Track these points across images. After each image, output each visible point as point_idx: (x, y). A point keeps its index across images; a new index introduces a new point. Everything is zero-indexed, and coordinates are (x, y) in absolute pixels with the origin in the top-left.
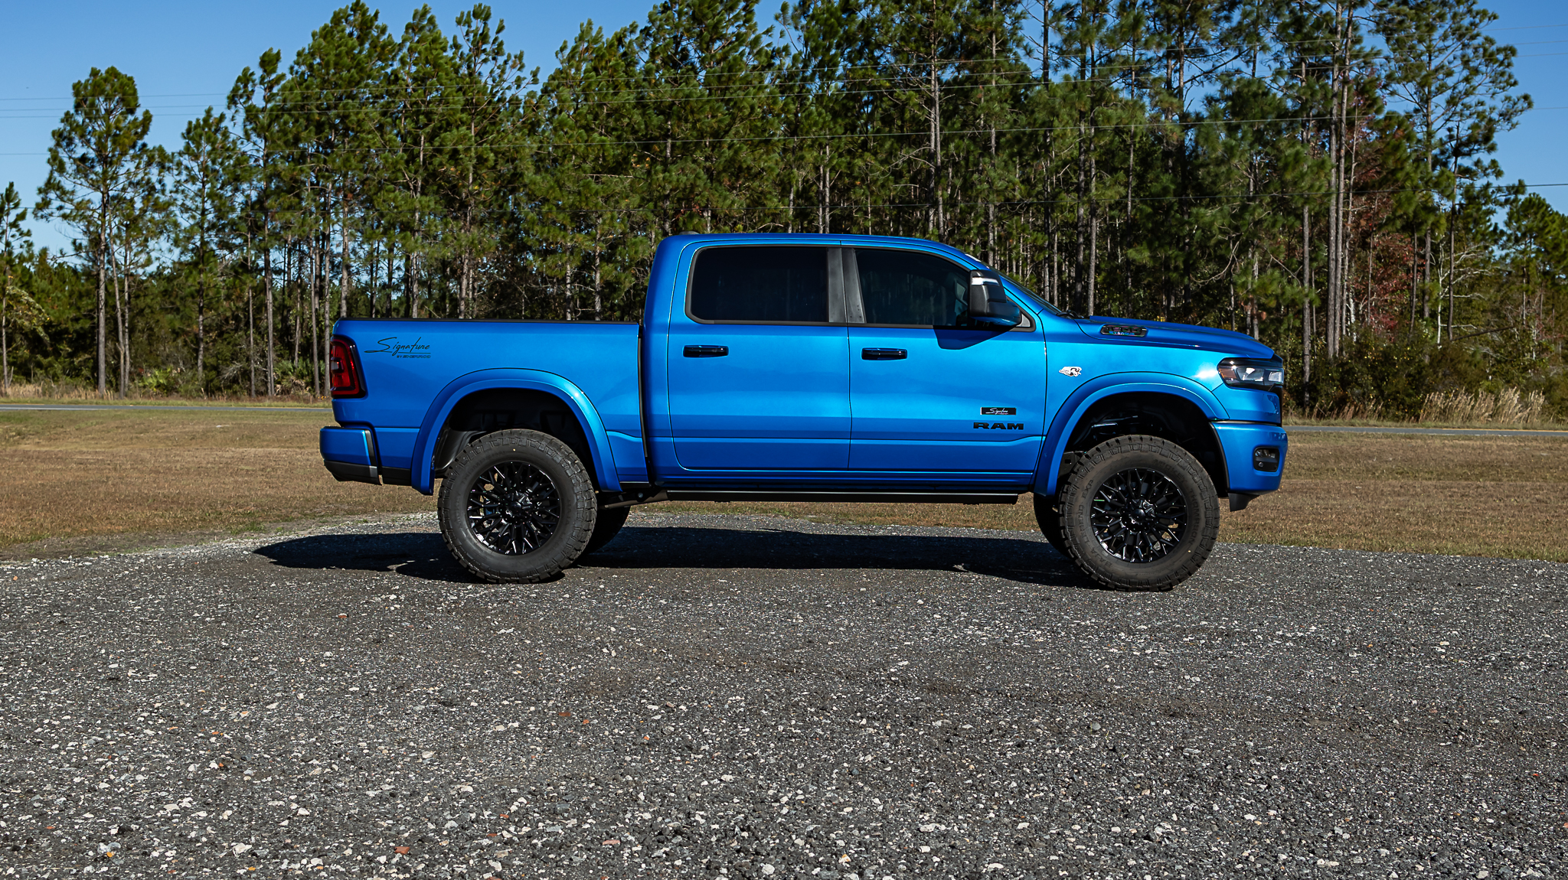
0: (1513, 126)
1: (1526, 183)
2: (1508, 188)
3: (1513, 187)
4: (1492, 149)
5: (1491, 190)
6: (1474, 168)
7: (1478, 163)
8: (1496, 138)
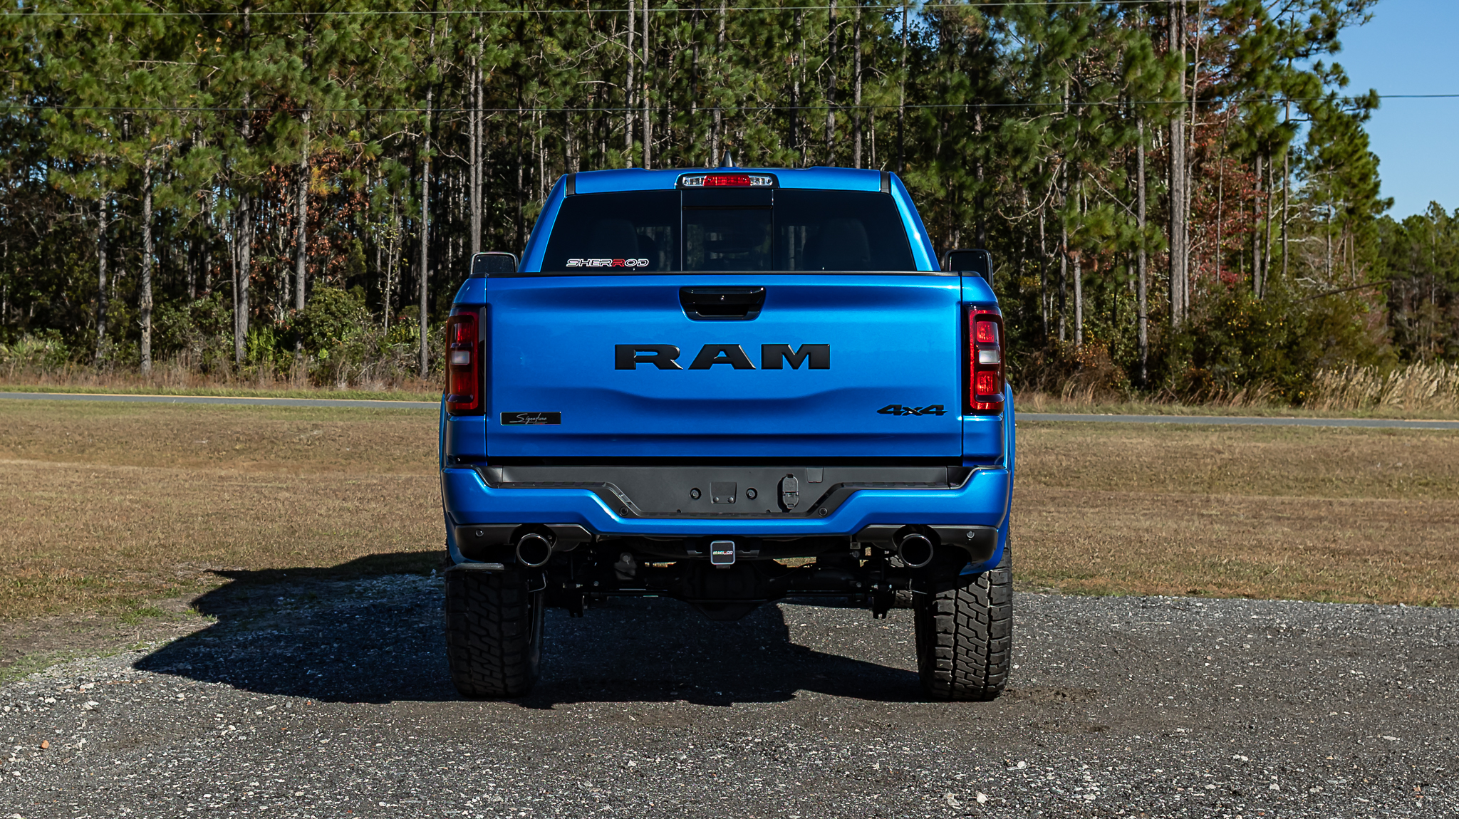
0: (1367, 19)
1: (1379, 93)
2: (1357, 100)
3: (1364, 99)
4: (1335, 48)
5: (1335, 102)
6: (1314, 72)
7: (1318, 67)
8: (1341, 36)
